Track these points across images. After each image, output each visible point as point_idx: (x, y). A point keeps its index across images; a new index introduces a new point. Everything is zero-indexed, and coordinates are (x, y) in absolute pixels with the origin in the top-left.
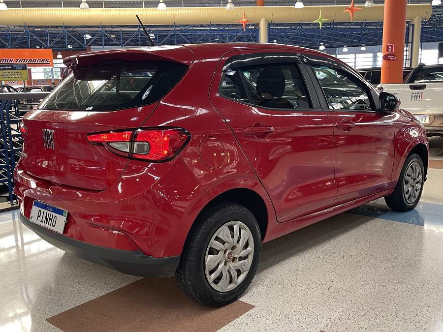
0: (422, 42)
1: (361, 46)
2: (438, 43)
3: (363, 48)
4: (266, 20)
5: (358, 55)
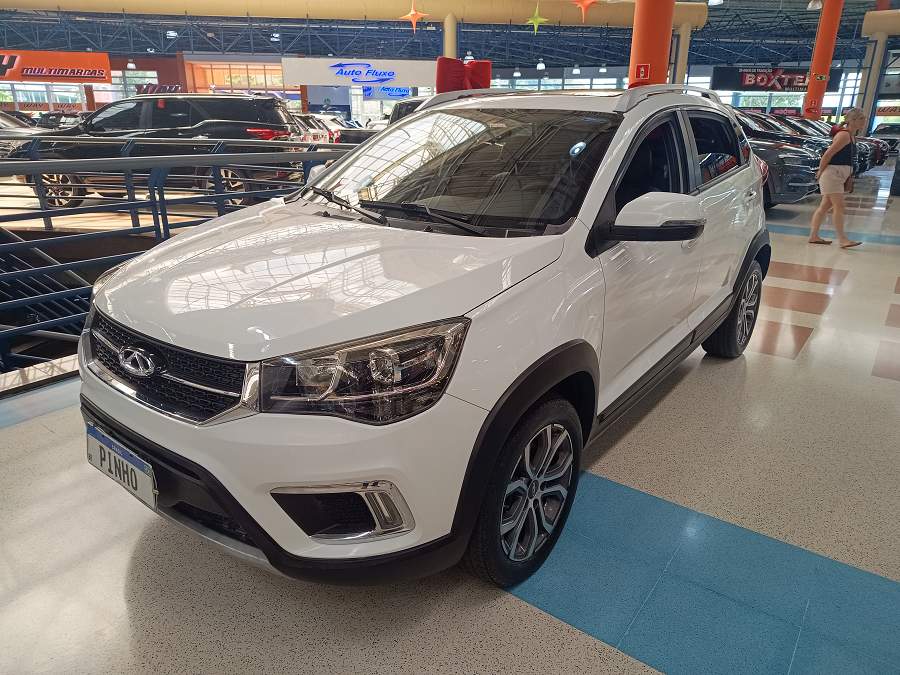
0: (689, 64)
1: (600, 66)
2: (711, 68)
3: (603, 70)
4: (455, 18)
5: (595, 81)
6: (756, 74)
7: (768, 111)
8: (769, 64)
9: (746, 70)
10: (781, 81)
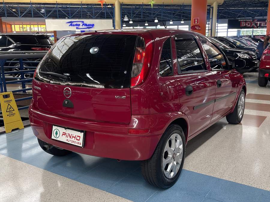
0: (218, 19)
3: (182, 22)
4: (119, 2)
5: (179, 27)
6: (246, 22)
8: (251, 18)
9: (242, 20)
10: (256, 24)
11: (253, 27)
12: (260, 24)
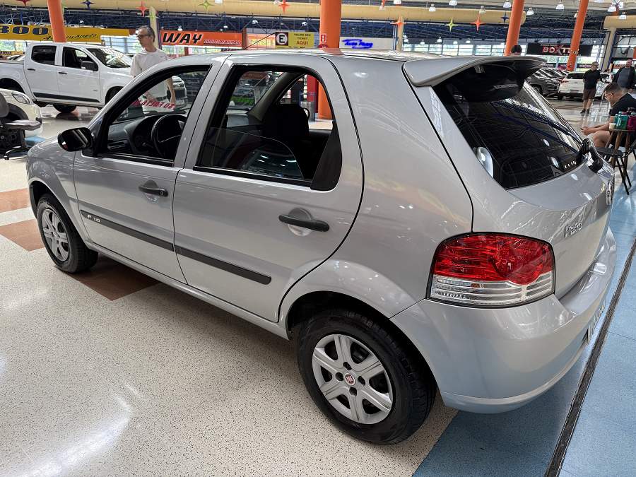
6: (549, 47)
7: (557, 65)
9: (544, 45)
10: (562, 50)
11: (557, 54)
12: (567, 51)
